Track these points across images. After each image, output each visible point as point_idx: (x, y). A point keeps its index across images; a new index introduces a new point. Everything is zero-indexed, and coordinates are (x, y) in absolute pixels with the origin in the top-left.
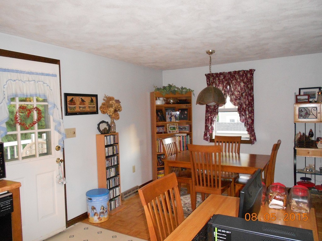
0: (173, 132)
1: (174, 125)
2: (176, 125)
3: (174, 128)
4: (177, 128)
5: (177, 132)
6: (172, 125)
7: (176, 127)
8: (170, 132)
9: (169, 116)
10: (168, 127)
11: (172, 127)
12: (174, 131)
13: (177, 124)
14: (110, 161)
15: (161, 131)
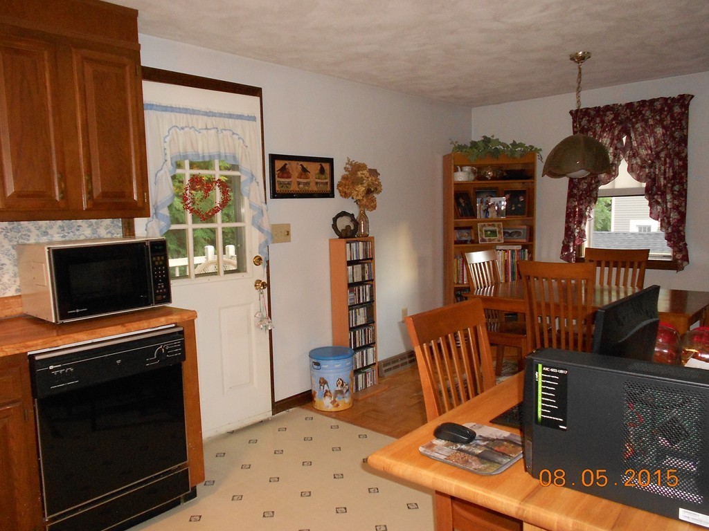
0: (490, 240)
1: (493, 225)
2: (499, 226)
3: (494, 233)
4: (500, 232)
5: (499, 241)
6: (489, 225)
7: (497, 229)
8: (483, 240)
9: (482, 207)
10: (481, 231)
12: (493, 240)
13: (501, 223)
14: (356, 294)
15: (464, 239)
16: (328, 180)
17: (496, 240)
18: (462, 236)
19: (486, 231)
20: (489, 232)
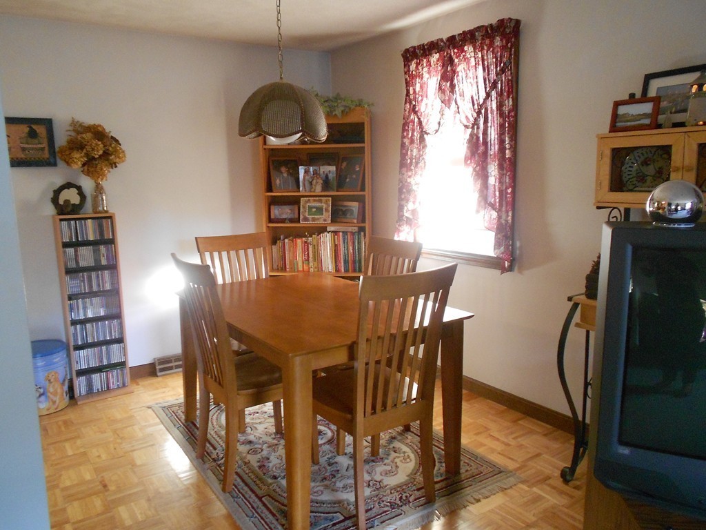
0: (314, 219)
1: (320, 201)
2: (326, 202)
3: (320, 210)
4: (326, 210)
5: (325, 220)
6: (315, 201)
7: (324, 206)
8: (306, 219)
9: (307, 177)
10: (304, 207)
11: (314, 207)
12: (318, 219)
13: (330, 198)
14: (83, 281)
15: (284, 216)
16: (45, 145)
17: (322, 220)
18: (282, 214)
19: (310, 208)
20: (314, 210)
